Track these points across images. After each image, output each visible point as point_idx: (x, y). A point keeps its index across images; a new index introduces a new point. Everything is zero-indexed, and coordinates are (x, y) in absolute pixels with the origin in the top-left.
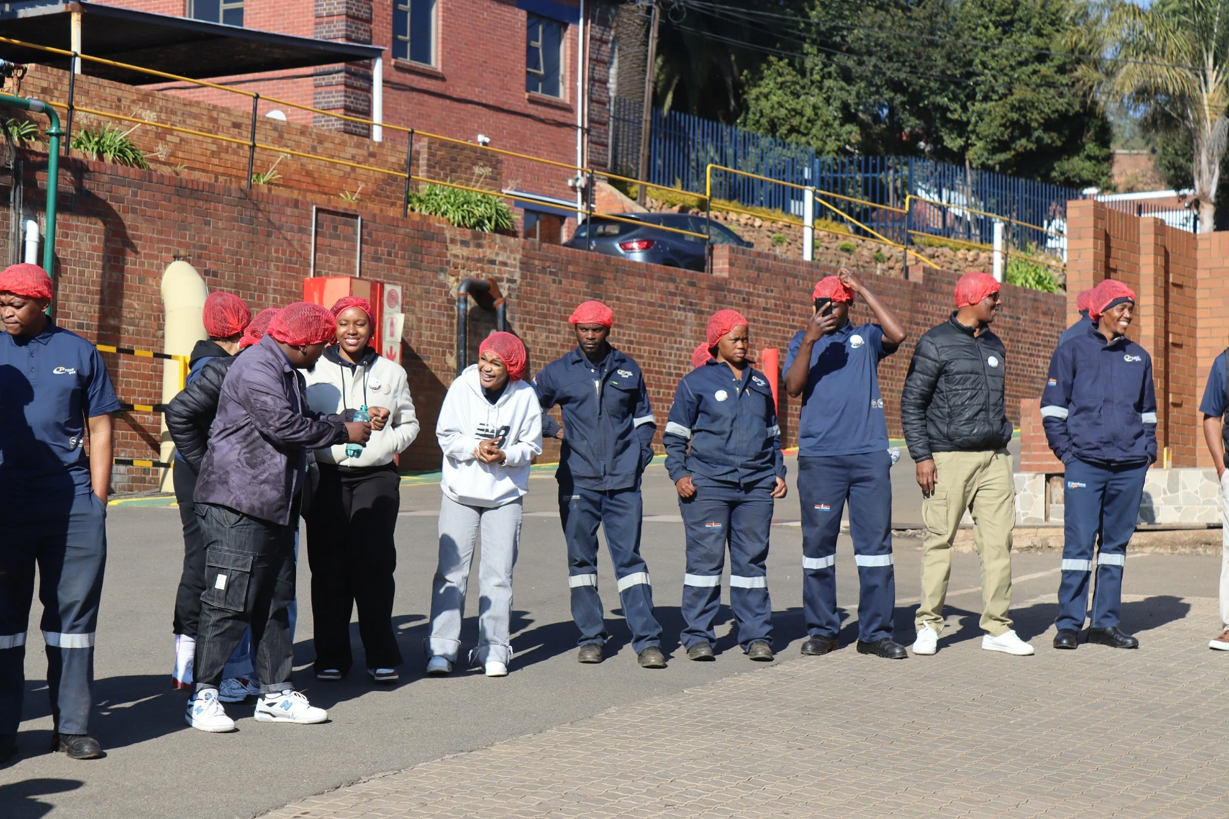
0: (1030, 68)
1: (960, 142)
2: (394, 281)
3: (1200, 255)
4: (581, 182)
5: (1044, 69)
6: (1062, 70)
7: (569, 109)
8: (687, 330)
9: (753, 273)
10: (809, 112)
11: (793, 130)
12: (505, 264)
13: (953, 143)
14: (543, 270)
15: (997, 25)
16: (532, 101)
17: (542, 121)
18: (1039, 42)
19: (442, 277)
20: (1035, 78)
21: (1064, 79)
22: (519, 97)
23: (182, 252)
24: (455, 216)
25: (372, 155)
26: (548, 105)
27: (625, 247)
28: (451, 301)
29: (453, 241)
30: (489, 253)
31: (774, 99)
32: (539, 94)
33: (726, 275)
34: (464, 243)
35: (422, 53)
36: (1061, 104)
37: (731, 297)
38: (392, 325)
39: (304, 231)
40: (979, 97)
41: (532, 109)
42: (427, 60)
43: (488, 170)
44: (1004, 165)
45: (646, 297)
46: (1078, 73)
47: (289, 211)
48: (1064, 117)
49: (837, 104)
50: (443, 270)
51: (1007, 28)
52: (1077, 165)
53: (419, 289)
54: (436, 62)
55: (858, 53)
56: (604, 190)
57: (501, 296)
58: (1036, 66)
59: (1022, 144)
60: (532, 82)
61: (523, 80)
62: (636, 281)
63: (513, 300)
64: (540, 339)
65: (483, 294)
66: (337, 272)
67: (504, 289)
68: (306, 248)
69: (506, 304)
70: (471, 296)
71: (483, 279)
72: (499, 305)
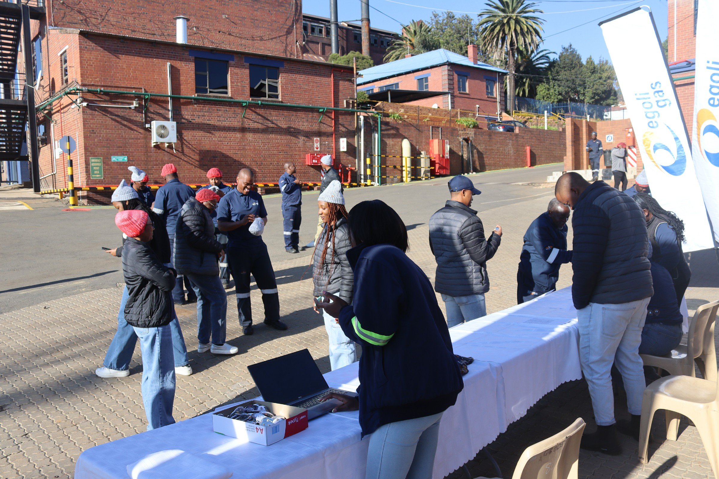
0: (597, 81)
1: (583, 97)
2: (447, 139)
3: (597, 127)
4: (499, 113)
5: (601, 81)
6: (605, 81)
7: (496, 98)
8: (510, 144)
9: (524, 132)
10: (551, 94)
11: (548, 97)
12: (470, 134)
13: (582, 98)
14: (479, 134)
15: (590, 72)
16: (488, 97)
17: (490, 101)
18: (599, 75)
19: (458, 137)
20: (599, 83)
21: (605, 83)
22: (485, 97)
23: (406, 138)
24: (465, 124)
25: (448, 113)
26: (491, 98)
27: (499, 128)
28: (460, 142)
29: (460, 130)
30: (467, 132)
31: (543, 91)
32: (489, 96)
33: (518, 132)
34: (462, 131)
35: (464, 89)
36: (605, 88)
37: (519, 137)
38: (447, 148)
39: (429, 131)
40: (587, 88)
41: (488, 99)
42: (465, 90)
43: (472, 114)
44: (593, 102)
45: (501, 138)
46: (608, 81)
47: (426, 128)
48: (605, 91)
49: (557, 91)
51: (593, 73)
52: (610, 101)
53: (453, 140)
54: (467, 91)
55: (561, 81)
56: (504, 114)
57: (470, 140)
58: (599, 80)
59: (596, 97)
60: (488, 93)
61: (486, 93)
62: (499, 135)
63: (473, 141)
64: (479, 148)
65: (467, 140)
66: (436, 138)
67: (471, 138)
68: (430, 134)
69: (471, 142)
70: (464, 141)
71: (466, 137)
72: (470, 142)
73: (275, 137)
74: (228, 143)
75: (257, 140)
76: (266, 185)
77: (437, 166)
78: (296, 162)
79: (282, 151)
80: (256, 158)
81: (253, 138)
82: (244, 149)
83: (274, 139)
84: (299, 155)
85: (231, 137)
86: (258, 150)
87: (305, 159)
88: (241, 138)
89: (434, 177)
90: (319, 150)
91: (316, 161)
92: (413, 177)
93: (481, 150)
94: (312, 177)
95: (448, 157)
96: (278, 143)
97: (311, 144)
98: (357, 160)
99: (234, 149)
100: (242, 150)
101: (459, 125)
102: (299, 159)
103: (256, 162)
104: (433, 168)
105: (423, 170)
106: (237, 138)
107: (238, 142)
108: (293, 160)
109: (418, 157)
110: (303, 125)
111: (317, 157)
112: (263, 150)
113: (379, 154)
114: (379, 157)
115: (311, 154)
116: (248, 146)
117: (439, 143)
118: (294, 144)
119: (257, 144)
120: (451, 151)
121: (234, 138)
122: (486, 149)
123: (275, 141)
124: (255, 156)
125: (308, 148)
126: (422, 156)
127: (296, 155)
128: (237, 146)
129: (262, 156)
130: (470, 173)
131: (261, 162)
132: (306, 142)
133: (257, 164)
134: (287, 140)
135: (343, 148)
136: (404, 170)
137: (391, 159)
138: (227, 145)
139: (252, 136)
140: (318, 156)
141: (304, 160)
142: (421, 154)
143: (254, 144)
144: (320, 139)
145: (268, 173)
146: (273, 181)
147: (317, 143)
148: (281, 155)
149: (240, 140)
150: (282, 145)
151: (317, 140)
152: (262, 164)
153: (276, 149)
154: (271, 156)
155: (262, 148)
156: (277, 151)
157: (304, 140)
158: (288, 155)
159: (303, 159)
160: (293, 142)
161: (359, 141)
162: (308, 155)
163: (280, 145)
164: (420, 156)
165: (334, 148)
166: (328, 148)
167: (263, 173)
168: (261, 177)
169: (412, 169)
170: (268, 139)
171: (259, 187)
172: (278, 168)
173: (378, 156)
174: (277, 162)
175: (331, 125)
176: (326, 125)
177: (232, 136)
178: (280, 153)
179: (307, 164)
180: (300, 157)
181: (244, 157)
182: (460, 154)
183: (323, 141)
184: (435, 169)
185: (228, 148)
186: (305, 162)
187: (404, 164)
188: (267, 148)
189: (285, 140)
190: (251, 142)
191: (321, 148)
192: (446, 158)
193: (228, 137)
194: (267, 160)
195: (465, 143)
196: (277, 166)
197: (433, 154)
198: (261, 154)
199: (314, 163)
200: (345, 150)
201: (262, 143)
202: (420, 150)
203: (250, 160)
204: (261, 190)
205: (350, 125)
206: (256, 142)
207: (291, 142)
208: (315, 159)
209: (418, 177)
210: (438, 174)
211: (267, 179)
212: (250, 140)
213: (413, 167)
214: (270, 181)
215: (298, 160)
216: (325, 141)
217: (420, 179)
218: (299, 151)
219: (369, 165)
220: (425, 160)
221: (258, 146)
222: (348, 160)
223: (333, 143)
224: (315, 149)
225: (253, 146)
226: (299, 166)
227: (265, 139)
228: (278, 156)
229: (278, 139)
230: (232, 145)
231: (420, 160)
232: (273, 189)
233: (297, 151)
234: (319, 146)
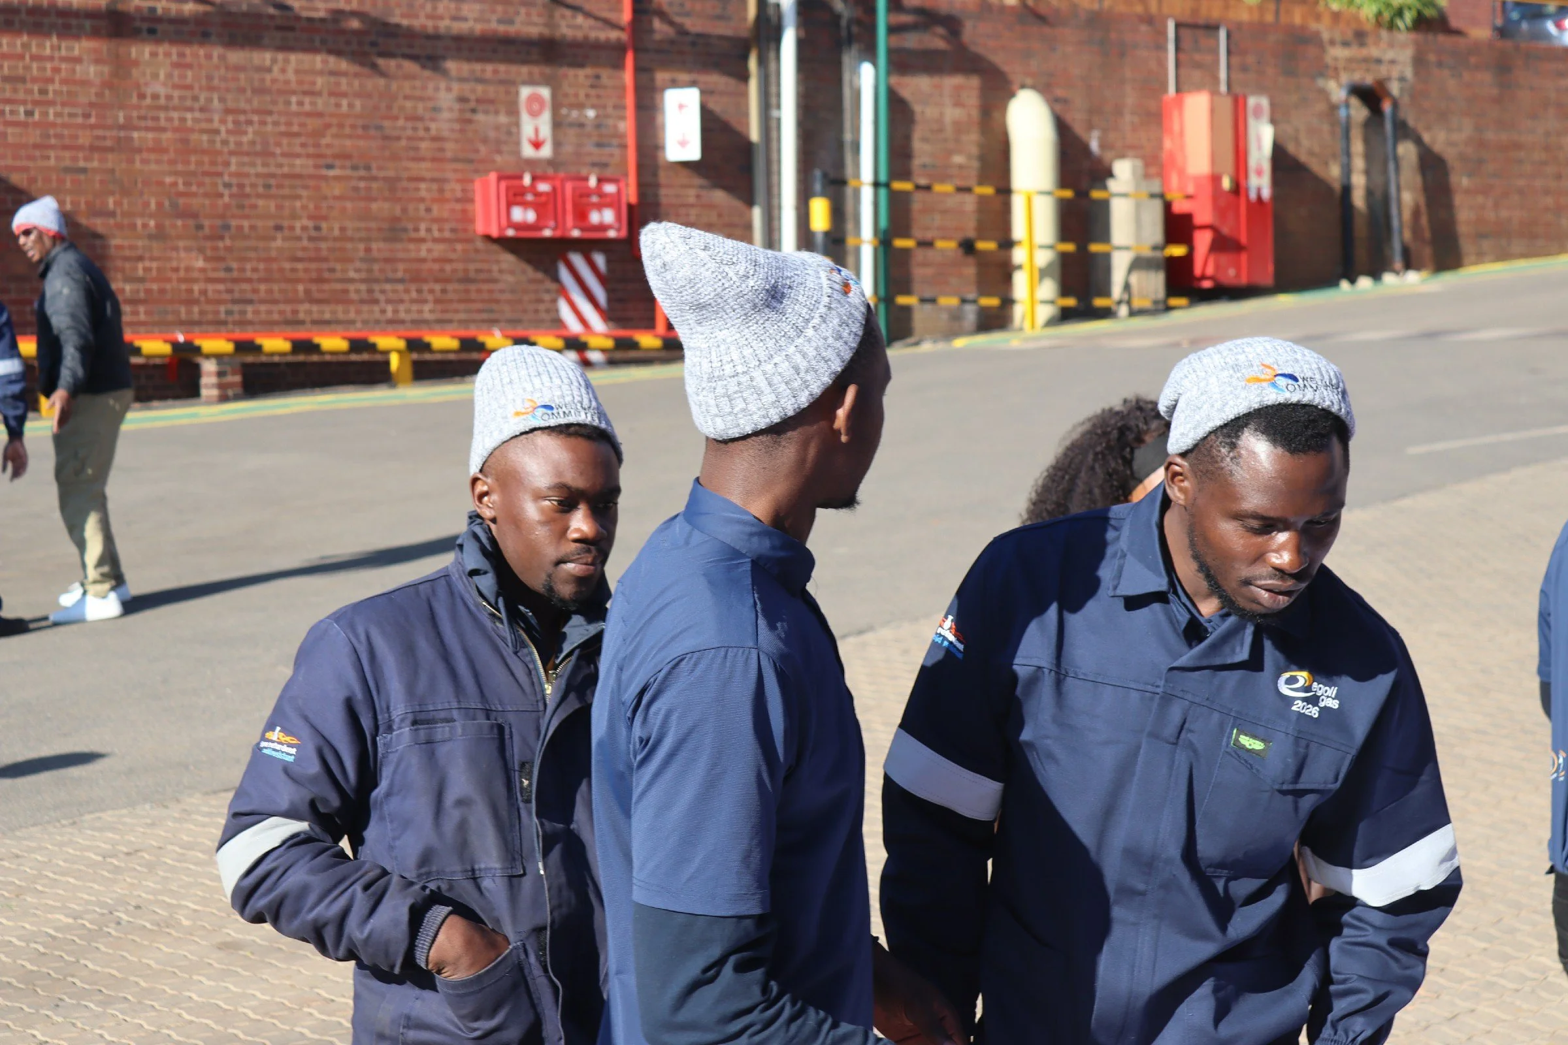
2: (1260, 89)
12: (1393, 62)
14: (1440, 64)
19: (1321, 82)
23: (1029, 81)
24: (1368, 9)
27: (1558, 27)
28: (1334, 108)
29: (1332, 42)
30: (1374, 51)
34: (1346, 44)
38: (1259, 140)
39: (1161, 47)
47: (1144, 28)
50: (1322, 74)
53: (1294, 97)
57: (1388, 94)
62: (1554, 66)
63: (1405, 101)
64: (1438, 139)
65: (1370, 96)
66: (1198, 88)
67: (1395, 88)
68: (1162, 65)
69: (1395, 105)
70: (1355, 102)
71: (1369, 80)
72: (1387, 107)
73: (300, 82)
74: (29, 113)
75: (195, 98)
76: (245, 347)
77: (1203, 240)
78: (422, 219)
79: (336, 156)
80: (194, 195)
81: (175, 87)
82: (124, 147)
83: (294, 93)
84: (433, 180)
85: (51, 80)
86: (204, 152)
87: (472, 201)
88: (108, 84)
89: (1182, 301)
90: (546, 152)
91: (531, 216)
92: (1071, 302)
93: (1450, 154)
94: (509, 302)
95: (1266, 193)
96: (320, 115)
97: (503, 119)
98: (757, 214)
99: (65, 148)
100: (111, 150)
101: (1336, 16)
102: (434, 200)
103: (195, 216)
104: (1178, 251)
105: (1120, 264)
106: (85, 83)
107: (91, 105)
108: (404, 210)
109: (1096, 194)
110: (455, 18)
111: (537, 194)
112: (231, 153)
113: (883, 178)
114: (883, 192)
115: (500, 178)
116: (147, 129)
117: (1213, 111)
118: (407, 119)
119: (195, 120)
120: (1281, 159)
121: (64, 82)
122: (1481, 144)
123: (300, 103)
124: (186, 184)
125: (485, 141)
126: (1113, 185)
127: (422, 179)
128: (83, 127)
129: (227, 185)
130: (1389, 278)
131: (222, 217)
132: (474, 111)
133: (199, 227)
134: (369, 96)
135: (683, 144)
136: (1020, 267)
137: (951, 203)
138: (25, 125)
139: (169, 76)
140: (543, 187)
141: (464, 211)
142: (1109, 174)
143: (182, 120)
144: (554, 96)
145: (260, 280)
146: (288, 323)
147: (534, 114)
148: (336, 178)
149: (99, 95)
150: (341, 126)
151: (535, 98)
152: (227, 227)
153: (303, 145)
154: (280, 186)
155: (225, 142)
156: (308, 156)
157: (462, 99)
158: (375, 179)
159: (458, 200)
160: (402, 108)
161: (769, 101)
162: (486, 185)
163: (328, 126)
164: (1104, 187)
165: (631, 141)
166: (599, 145)
167: (235, 281)
168: (219, 302)
169: (1065, 260)
170: (260, 91)
171: (208, 356)
172: (318, 250)
173: (876, 184)
174: (310, 218)
175: (611, 16)
176: (588, 15)
177: (56, 70)
178: (330, 167)
179: (480, 228)
180: (441, 191)
181: (125, 192)
182: (1334, 172)
183: (572, 106)
184: (1188, 260)
185: (34, 136)
186: (467, 218)
187: (1019, 230)
188: (253, 143)
189: (358, 95)
190: (160, 108)
191: (557, 144)
192: (1253, 196)
193: (34, 80)
194: (254, 207)
195: (1359, 112)
196: (311, 239)
197: (1182, 172)
198: (220, 174)
199: (518, 227)
200: (693, 152)
201: (228, 111)
202: (1108, 156)
203: (160, 205)
204: (220, 374)
205: (720, 17)
206: (191, 109)
207: (389, 107)
208: (525, 205)
209: (1099, 302)
210: (1207, 284)
211: (256, 312)
212: (155, 97)
213: (1070, 247)
214: (270, 327)
215: (428, 210)
216: (581, 106)
217: (1106, 313)
218: (434, 160)
219: (827, 234)
220: (1138, 207)
221: (202, 131)
222: (711, 206)
223: (623, 118)
224: (528, 151)
225: (176, 130)
226: (435, 240)
227: (242, 90)
228: (317, 188)
229: (319, 94)
230: (54, 125)
231: (1104, 207)
232: (289, 364)
233: (422, 159)
234: (546, 131)
